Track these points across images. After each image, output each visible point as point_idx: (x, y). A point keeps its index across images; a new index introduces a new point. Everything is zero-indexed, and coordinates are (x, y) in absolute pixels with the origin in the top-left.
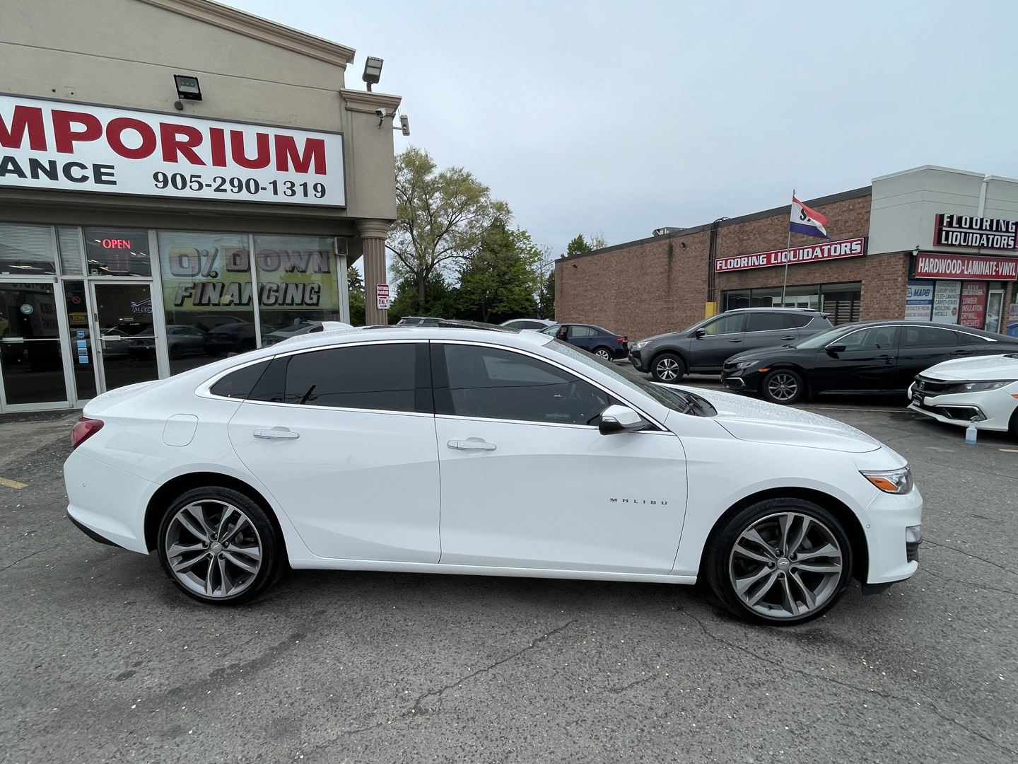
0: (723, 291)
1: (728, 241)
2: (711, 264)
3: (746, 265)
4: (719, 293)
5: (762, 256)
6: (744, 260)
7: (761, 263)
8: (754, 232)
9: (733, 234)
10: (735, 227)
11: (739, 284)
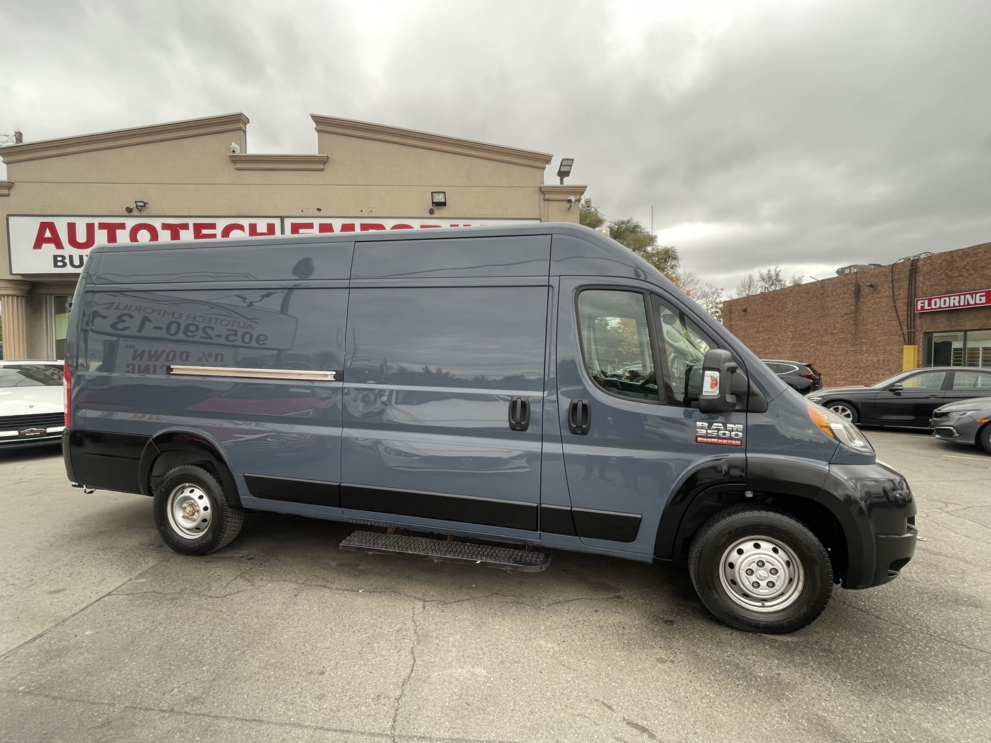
0: (926, 333)
1: (932, 279)
2: (911, 304)
3: (957, 304)
4: (922, 336)
5: (978, 295)
6: (954, 299)
7: (978, 302)
8: (968, 267)
9: (939, 271)
10: (941, 263)
11: (948, 325)
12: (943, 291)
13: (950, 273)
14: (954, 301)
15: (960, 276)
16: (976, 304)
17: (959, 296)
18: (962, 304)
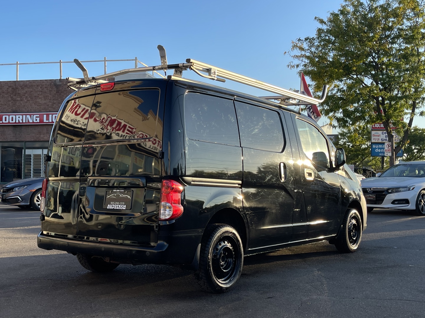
3: (21, 121)
5: (35, 116)
6: (19, 117)
7: (35, 121)
8: (26, 95)
9: (6, 94)
10: (8, 89)
11: (13, 136)
12: (10, 110)
13: (14, 97)
14: (18, 118)
15: (21, 100)
16: (33, 122)
17: (22, 115)
18: (24, 121)
